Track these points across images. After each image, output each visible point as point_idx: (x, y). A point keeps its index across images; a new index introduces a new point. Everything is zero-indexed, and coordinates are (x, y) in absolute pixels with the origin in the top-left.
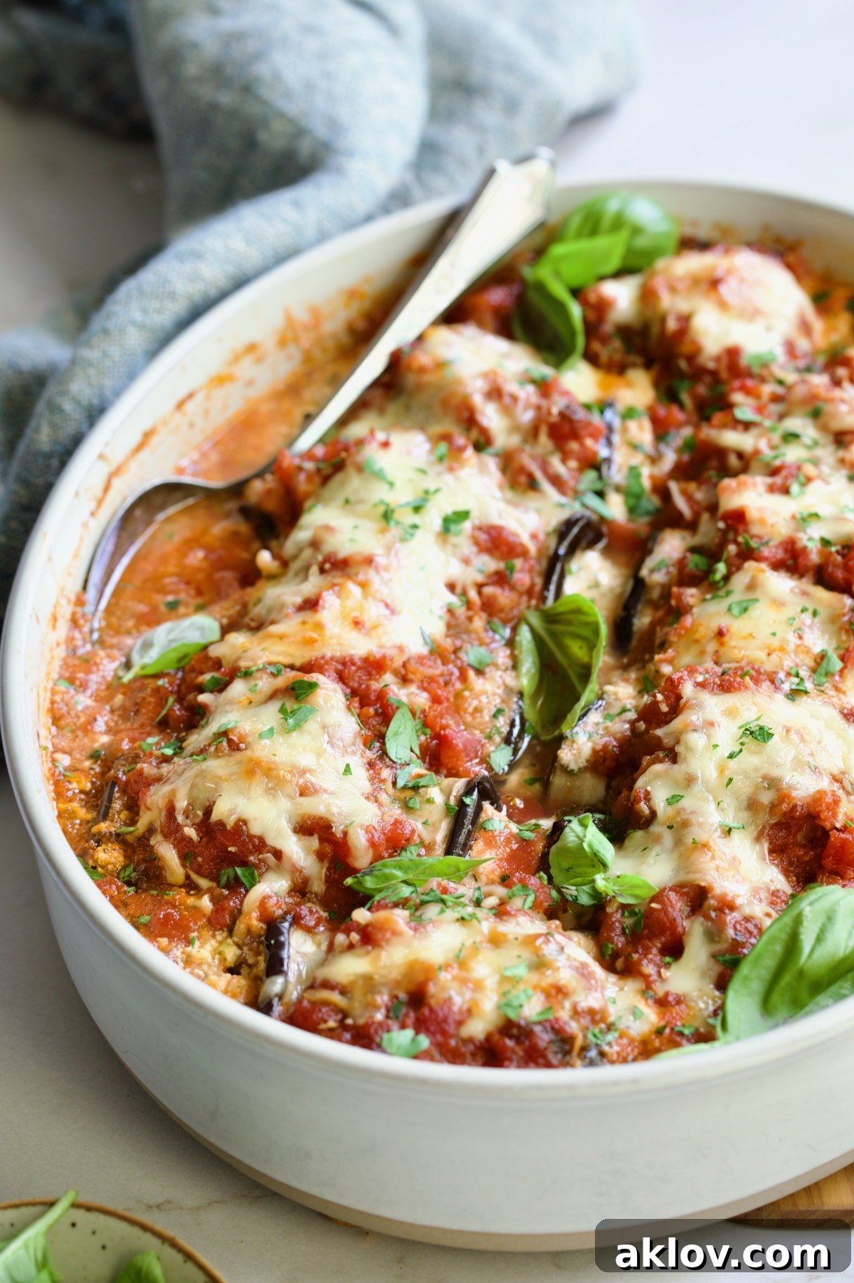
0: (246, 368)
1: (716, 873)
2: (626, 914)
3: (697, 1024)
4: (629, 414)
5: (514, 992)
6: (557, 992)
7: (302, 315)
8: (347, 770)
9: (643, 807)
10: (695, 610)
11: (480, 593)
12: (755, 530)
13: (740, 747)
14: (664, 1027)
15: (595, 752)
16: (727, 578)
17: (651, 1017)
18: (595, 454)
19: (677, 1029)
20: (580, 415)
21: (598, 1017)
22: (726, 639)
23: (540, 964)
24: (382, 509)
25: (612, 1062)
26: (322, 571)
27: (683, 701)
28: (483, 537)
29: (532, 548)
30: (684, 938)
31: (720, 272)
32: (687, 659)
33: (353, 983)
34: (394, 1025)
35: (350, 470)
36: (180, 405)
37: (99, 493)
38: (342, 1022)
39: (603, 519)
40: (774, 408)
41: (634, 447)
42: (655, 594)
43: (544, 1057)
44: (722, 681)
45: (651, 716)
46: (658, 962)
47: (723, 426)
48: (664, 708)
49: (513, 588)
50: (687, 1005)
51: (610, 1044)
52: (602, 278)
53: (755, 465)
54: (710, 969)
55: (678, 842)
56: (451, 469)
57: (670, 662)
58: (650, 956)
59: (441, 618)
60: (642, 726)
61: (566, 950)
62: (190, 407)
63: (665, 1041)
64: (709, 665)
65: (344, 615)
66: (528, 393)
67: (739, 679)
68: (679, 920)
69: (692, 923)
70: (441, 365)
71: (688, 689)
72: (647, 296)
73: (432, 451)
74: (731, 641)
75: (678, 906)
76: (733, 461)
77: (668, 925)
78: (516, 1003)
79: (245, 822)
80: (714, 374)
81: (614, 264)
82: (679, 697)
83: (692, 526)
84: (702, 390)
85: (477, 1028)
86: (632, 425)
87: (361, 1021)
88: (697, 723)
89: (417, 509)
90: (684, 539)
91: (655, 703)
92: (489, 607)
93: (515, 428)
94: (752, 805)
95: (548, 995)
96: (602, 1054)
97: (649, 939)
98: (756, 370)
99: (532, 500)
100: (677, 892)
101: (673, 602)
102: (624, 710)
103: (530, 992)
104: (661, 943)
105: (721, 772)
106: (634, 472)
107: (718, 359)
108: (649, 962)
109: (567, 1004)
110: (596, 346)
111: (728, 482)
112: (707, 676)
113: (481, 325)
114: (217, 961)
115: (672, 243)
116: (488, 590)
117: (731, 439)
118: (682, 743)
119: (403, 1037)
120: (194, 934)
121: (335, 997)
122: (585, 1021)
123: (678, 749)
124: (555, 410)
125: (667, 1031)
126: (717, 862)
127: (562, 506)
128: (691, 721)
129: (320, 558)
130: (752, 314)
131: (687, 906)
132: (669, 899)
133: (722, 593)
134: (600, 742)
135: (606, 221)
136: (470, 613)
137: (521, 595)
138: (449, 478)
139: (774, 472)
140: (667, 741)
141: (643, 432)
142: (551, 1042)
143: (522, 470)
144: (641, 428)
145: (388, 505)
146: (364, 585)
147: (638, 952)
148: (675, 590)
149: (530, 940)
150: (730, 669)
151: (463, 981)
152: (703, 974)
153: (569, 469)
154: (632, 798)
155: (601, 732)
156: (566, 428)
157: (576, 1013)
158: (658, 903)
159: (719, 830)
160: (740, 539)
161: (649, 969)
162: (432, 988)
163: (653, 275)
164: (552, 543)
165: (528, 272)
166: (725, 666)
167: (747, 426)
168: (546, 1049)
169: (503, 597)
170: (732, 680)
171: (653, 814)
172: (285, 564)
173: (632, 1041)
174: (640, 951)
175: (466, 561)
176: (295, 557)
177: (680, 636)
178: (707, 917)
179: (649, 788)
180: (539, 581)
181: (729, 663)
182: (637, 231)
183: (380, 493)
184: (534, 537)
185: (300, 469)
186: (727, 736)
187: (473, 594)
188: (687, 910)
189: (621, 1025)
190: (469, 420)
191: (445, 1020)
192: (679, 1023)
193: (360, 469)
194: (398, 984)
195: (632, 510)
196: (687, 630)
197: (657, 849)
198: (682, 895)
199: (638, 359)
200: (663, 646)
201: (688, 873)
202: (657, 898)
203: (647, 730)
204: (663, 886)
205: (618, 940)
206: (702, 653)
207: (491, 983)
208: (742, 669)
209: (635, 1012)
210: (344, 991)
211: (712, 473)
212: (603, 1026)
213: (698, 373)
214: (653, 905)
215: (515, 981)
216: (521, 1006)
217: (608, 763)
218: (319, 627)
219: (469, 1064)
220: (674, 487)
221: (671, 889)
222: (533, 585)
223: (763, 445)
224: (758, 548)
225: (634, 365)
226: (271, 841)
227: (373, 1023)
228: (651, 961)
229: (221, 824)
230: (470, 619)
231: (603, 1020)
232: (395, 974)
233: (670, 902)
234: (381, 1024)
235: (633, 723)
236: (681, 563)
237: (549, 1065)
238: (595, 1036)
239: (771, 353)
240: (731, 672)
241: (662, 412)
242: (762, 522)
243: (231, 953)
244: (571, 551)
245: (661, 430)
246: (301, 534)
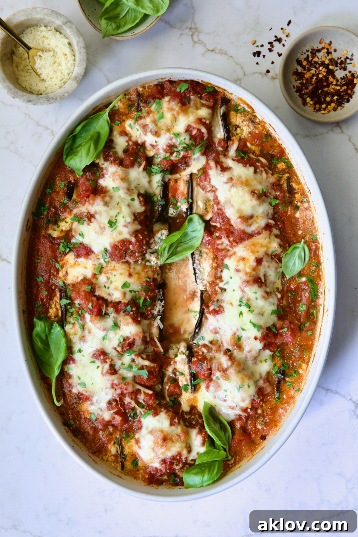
13: (117, 218)
14: (123, 123)
17: (127, 126)
27: (134, 236)
30: (123, 153)
38: (201, 96)
50: (119, 132)
55: (130, 184)
58: (132, 148)
63: (122, 119)
68: (125, 157)
69: (122, 156)
71: (134, 240)
79: (244, 166)
105: (121, 208)
120: (250, 135)
123: (133, 217)
126: (118, 174)
128: (131, 227)
133: (133, 293)
140: (137, 222)
144: (182, 382)
152: (116, 144)
161: (131, 144)
171: (138, 196)
179: (141, 206)
186: (121, 222)
188: (124, 160)
192: (120, 125)
197: (135, 184)
198: (126, 165)
201: (125, 171)
205: (141, 154)
218: (253, 252)
225: (187, 413)
229: (250, 166)
233: (128, 162)
234: (192, 96)
243: (238, 131)
245: (176, 383)
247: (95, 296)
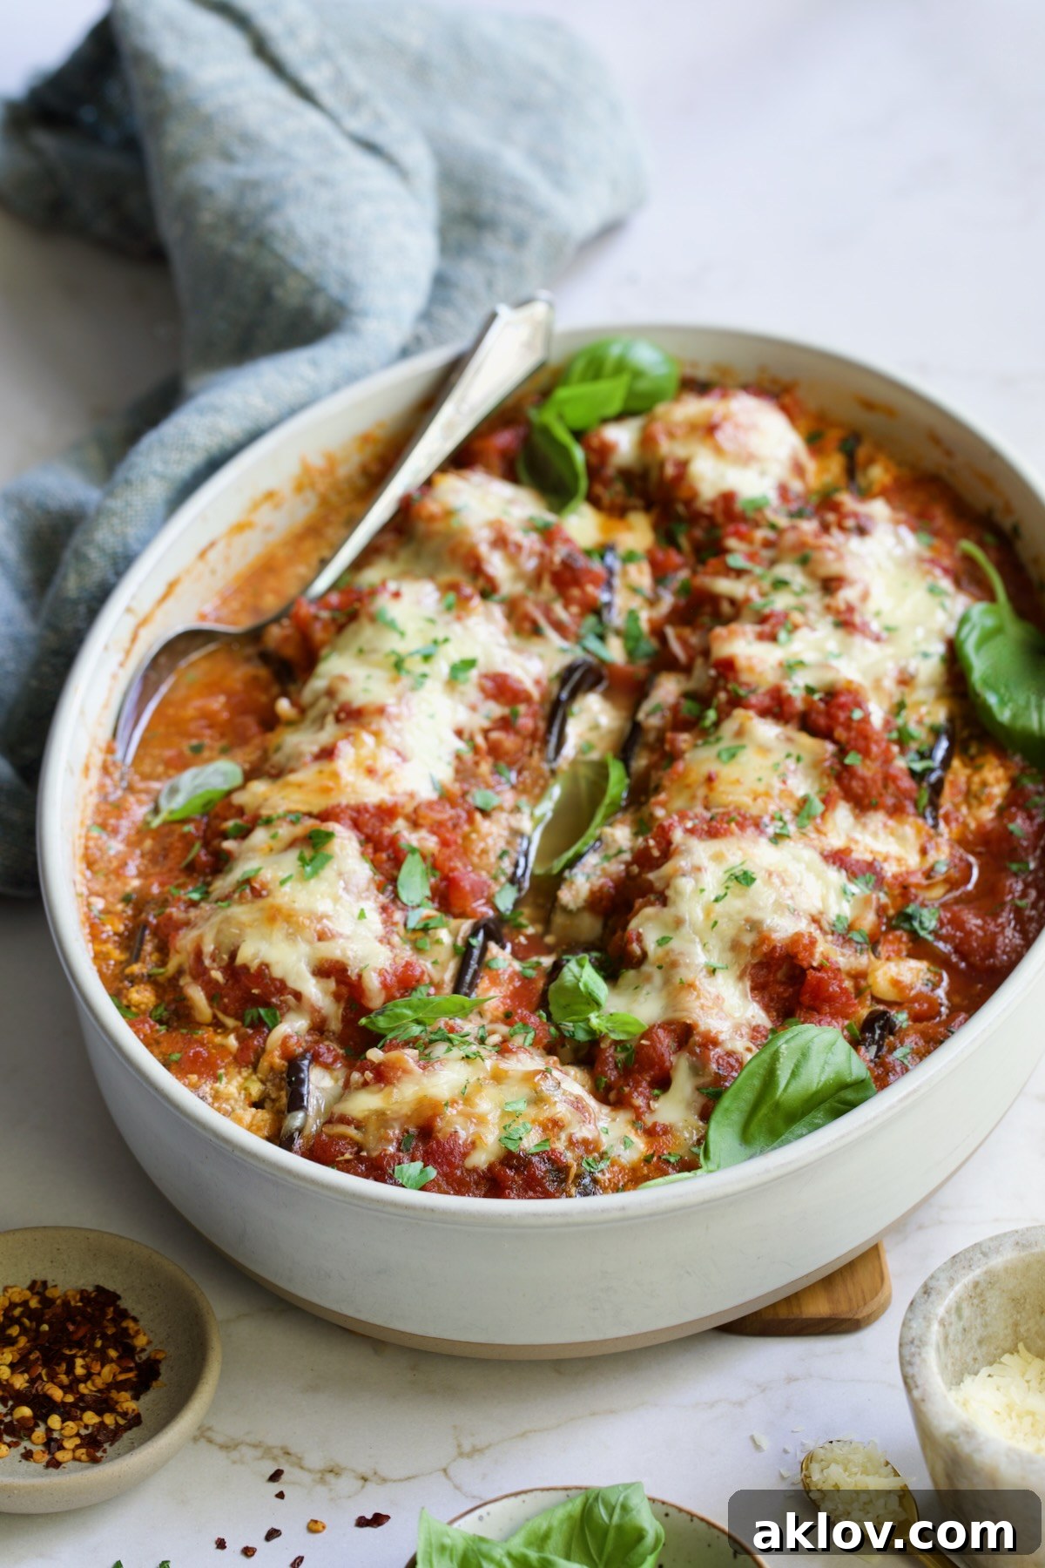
0: (265, 515)
1: (701, 1012)
2: (619, 1049)
3: (682, 1152)
4: (629, 558)
5: (514, 1126)
6: (554, 1126)
7: (317, 462)
8: (362, 915)
9: (635, 948)
10: (688, 756)
11: (486, 738)
12: (745, 677)
13: (726, 891)
14: (653, 1156)
15: (592, 893)
16: (717, 724)
17: (640, 1146)
18: (595, 599)
19: (664, 1157)
20: (581, 562)
21: (591, 1147)
22: (716, 784)
23: (538, 1100)
24: (393, 659)
25: (605, 1190)
26: (338, 720)
27: (673, 847)
28: (489, 684)
29: (535, 693)
30: (671, 1072)
31: (716, 418)
32: (679, 803)
33: (367, 1118)
34: (405, 1157)
35: (364, 621)
36: (202, 555)
37: (126, 644)
38: (358, 1153)
39: (603, 662)
40: (766, 554)
41: (635, 590)
42: (651, 737)
43: (542, 1186)
44: (710, 827)
45: (643, 859)
46: (647, 1094)
47: (717, 574)
48: (656, 853)
49: (517, 732)
50: (672, 1135)
51: (602, 1171)
52: (605, 421)
53: (746, 613)
54: (694, 1101)
55: (667, 981)
56: (459, 618)
57: (663, 805)
58: (640, 1089)
59: (449, 764)
60: (635, 869)
61: (563, 1085)
62: (212, 555)
63: (652, 1168)
64: (699, 810)
65: (358, 763)
66: (531, 542)
67: (725, 826)
68: (666, 1055)
69: (679, 1058)
70: (449, 513)
71: (678, 836)
72: (647, 441)
73: (441, 599)
74: (720, 786)
75: (665, 1041)
76: (726, 608)
77: (656, 1060)
78: (516, 1137)
79: (267, 966)
80: (710, 518)
81: (615, 407)
82: (669, 843)
83: (686, 670)
84: (699, 533)
85: (481, 1159)
86: (632, 569)
87: (375, 1154)
88: (686, 868)
89: (427, 658)
90: (679, 682)
91: (647, 849)
92: (495, 751)
93: (519, 575)
94: (735, 946)
95: (545, 1129)
96: (595, 1181)
97: (640, 1073)
98: (750, 514)
99: (536, 646)
100: (665, 1029)
101: (667, 747)
102: (620, 852)
103: (529, 1126)
104: (650, 1077)
105: (708, 913)
106: (632, 615)
107: (713, 504)
108: (639, 1095)
109: (563, 1136)
110: (599, 489)
111: (720, 631)
112: (696, 821)
113: (489, 470)
114: (242, 1096)
115: (672, 385)
116: (495, 735)
117: (725, 586)
118: (672, 887)
119: (412, 1169)
120: (222, 1071)
121: (351, 1131)
122: (580, 1151)
123: (669, 893)
124: (557, 559)
125: (655, 1159)
126: (702, 1001)
127: (564, 651)
128: (680, 867)
129: (335, 707)
130: (747, 459)
131: (674, 1041)
132: (657, 1036)
133: (712, 739)
134: (598, 882)
135: (609, 366)
136: (477, 758)
137: (525, 738)
138: (457, 628)
139: (763, 619)
140: (658, 885)
141: (641, 576)
142: (547, 1171)
143: (527, 617)
144: (640, 572)
145: (398, 655)
146: (377, 734)
147: (629, 1085)
148: (669, 735)
149: (529, 1077)
150: (717, 814)
151: (468, 1116)
152: (689, 1106)
153: (571, 615)
154: (625, 939)
155: (599, 872)
156: (567, 576)
157: (572, 1143)
158: (647, 1040)
159: (704, 970)
160: (730, 686)
161: (639, 1101)
162: (439, 1123)
163: (652, 420)
164: (555, 689)
165: (534, 414)
166: (714, 811)
167: (739, 573)
168: (543, 1178)
169: (508, 741)
170: (719, 826)
171: (645, 955)
172: (302, 710)
173: (622, 1169)
174: (631, 1084)
175: (473, 708)
176: (313, 704)
177: (672, 781)
178: (692, 1053)
179: (641, 930)
180: (542, 725)
181: (718, 807)
182: (637, 374)
183: (393, 643)
184: (537, 682)
185: (316, 618)
186: (712, 879)
187: (480, 740)
188: (674, 1046)
189: (612, 1154)
190: (475, 568)
191: (451, 1153)
192: (665, 1152)
193: (373, 619)
194: (408, 1118)
195: (631, 654)
196: (680, 775)
197: (647, 988)
198: (670, 1031)
199: (638, 502)
200: (658, 789)
201: (675, 1011)
202: (648, 1034)
203: (640, 874)
204: (652, 1023)
205: (611, 1074)
206: (693, 797)
207: (493, 1117)
208: (728, 814)
209: (626, 1142)
210: (359, 1126)
211: (706, 620)
212: (596, 1155)
213: (695, 517)
214: (643, 1042)
215: (517, 1115)
216: (521, 1139)
217: (604, 903)
218: (335, 775)
219: (475, 1195)
220: (670, 632)
221: (659, 1026)
222: (536, 729)
223: (753, 593)
224: (746, 697)
225: (634, 508)
226: (292, 983)
227: (385, 1155)
228: (641, 1094)
229: (245, 967)
230: (477, 764)
231: (596, 1149)
232: (406, 1110)
233: (659, 1039)
234: (392, 1156)
235: (628, 865)
236: (675, 709)
237: (547, 1195)
238: (589, 1164)
239: (765, 497)
240: (718, 818)
241: (660, 556)
242: (751, 669)
243: (256, 1089)
244: (573, 695)
245: (660, 574)
246: (318, 683)
247: (835, 742)
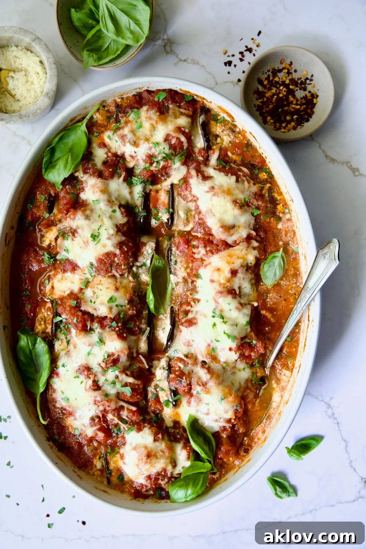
1: (97, 182)
9: (123, 211)
10: (127, 303)
13: (99, 231)
14: (101, 134)
16: (119, 313)
17: (106, 138)
27: (119, 248)
32: (125, 282)
35: (239, 337)
38: (180, 105)
41: (163, 389)
50: (97, 143)
54: (94, 157)
55: (110, 196)
56: (209, 345)
57: (130, 281)
58: (111, 159)
65: (223, 272)
68: (104, 169)
69: (101, 168)
73: (217, 353)
79: (226, 175)
86: (165, 398)
87: (175, 105)
88: (112, 238)
94: (92, 211)
101: (135, 309)
102: (141, 267)
105: (102, 221)
107: (144, 427)
118: (115, 231)
120: (230, 145)
121: (183, 111)
123: (116, 229)
126: (97, 187)
128: (115, 239)
133: (120, 308)
140: (120, 234)
141: (162, 396)
144: (163, 398)
145: (223, 322)
148: (135, 314)
150: (110, 271)
159: (100, 201)
161: (110, 156)
166: (112, 274)
175: (197, 312)
178: (97, 170)
179: (123, 217)
186: (104, 235)
193: (235, 338)
196: (128, 293)
201: (104, 182)
206: (121, 283)
218: (228, 263)
226: (217, 172)
229: (232, 175)
243: (219, 140)
247: (81, 311)
